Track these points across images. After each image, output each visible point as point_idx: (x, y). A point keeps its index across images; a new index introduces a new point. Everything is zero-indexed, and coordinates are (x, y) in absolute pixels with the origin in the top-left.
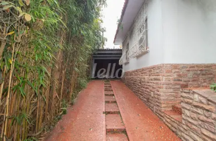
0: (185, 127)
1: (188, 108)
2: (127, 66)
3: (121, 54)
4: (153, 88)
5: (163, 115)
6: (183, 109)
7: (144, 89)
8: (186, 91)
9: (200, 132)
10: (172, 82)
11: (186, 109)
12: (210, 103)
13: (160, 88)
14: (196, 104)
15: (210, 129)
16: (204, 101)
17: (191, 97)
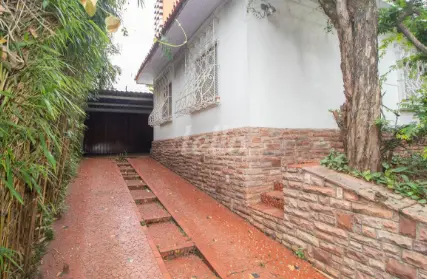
0: (288, 224)
1: (294, 195)
2: (165, 128)
3: (151, 104)
4: (230, 168)
5: (248, 211)
6: (285, 198)
7: (210, 171)
8: (291, 170)
9: (312, 228)
10: (261, 156)
11: (292, 197)
12: (327, 184)
13: (244, 167)
14: (306, 187)
15: (327, 220)
16: (319, 182)
17: (300, 178)
